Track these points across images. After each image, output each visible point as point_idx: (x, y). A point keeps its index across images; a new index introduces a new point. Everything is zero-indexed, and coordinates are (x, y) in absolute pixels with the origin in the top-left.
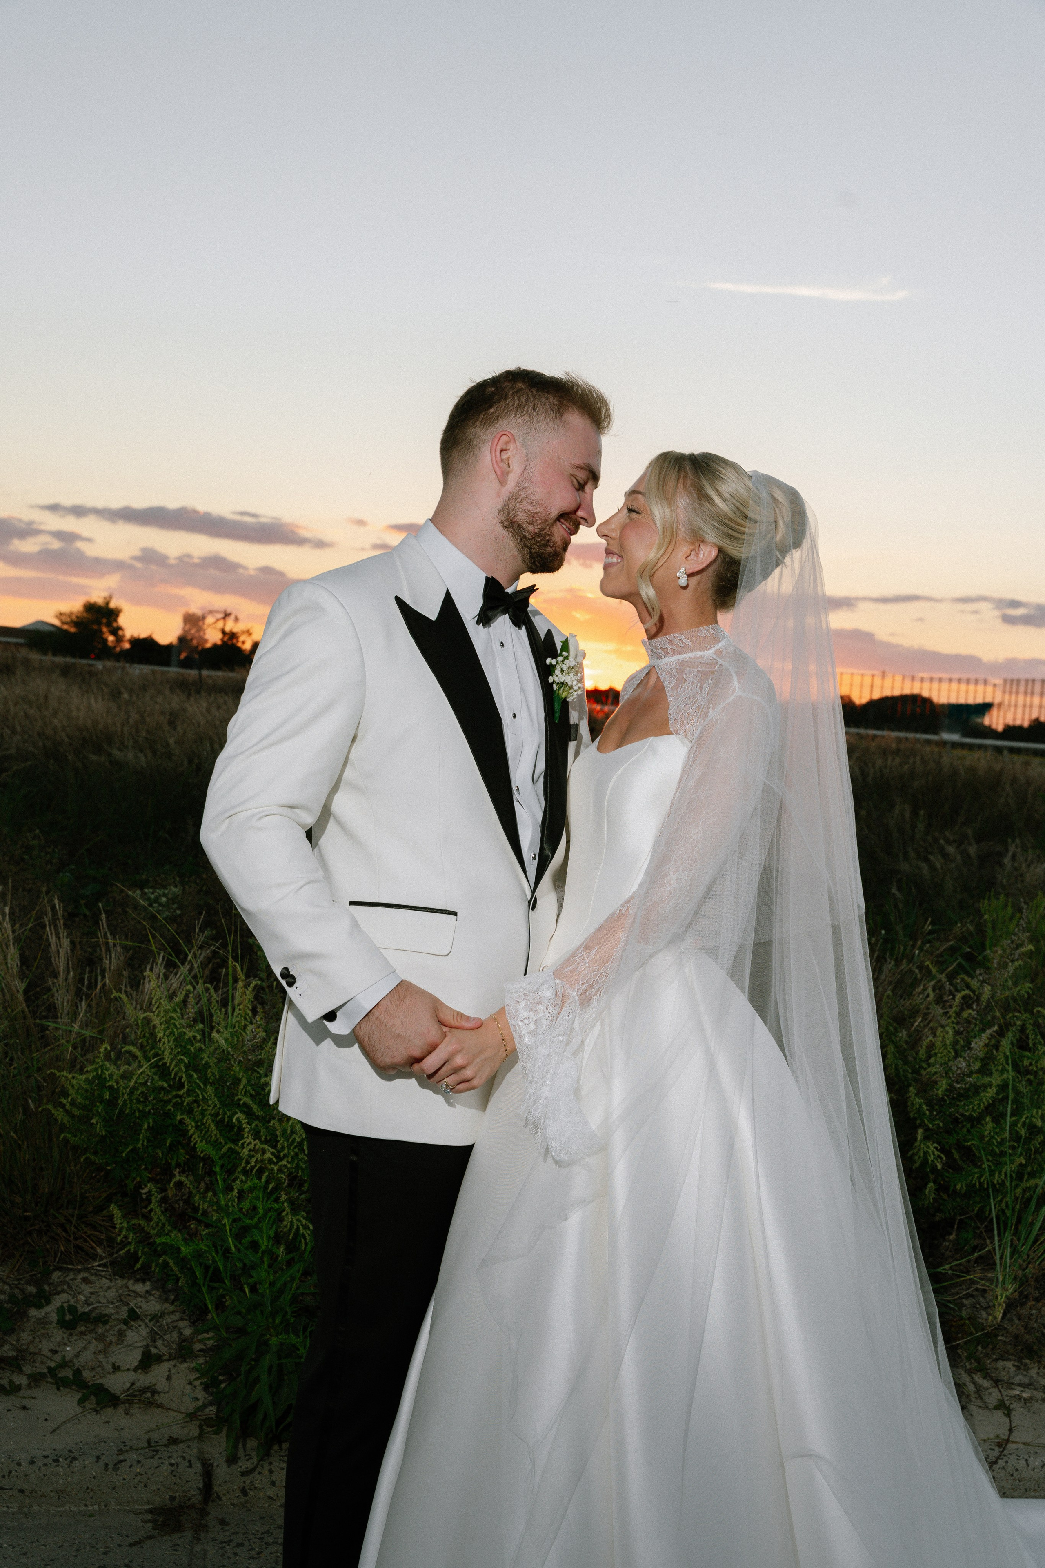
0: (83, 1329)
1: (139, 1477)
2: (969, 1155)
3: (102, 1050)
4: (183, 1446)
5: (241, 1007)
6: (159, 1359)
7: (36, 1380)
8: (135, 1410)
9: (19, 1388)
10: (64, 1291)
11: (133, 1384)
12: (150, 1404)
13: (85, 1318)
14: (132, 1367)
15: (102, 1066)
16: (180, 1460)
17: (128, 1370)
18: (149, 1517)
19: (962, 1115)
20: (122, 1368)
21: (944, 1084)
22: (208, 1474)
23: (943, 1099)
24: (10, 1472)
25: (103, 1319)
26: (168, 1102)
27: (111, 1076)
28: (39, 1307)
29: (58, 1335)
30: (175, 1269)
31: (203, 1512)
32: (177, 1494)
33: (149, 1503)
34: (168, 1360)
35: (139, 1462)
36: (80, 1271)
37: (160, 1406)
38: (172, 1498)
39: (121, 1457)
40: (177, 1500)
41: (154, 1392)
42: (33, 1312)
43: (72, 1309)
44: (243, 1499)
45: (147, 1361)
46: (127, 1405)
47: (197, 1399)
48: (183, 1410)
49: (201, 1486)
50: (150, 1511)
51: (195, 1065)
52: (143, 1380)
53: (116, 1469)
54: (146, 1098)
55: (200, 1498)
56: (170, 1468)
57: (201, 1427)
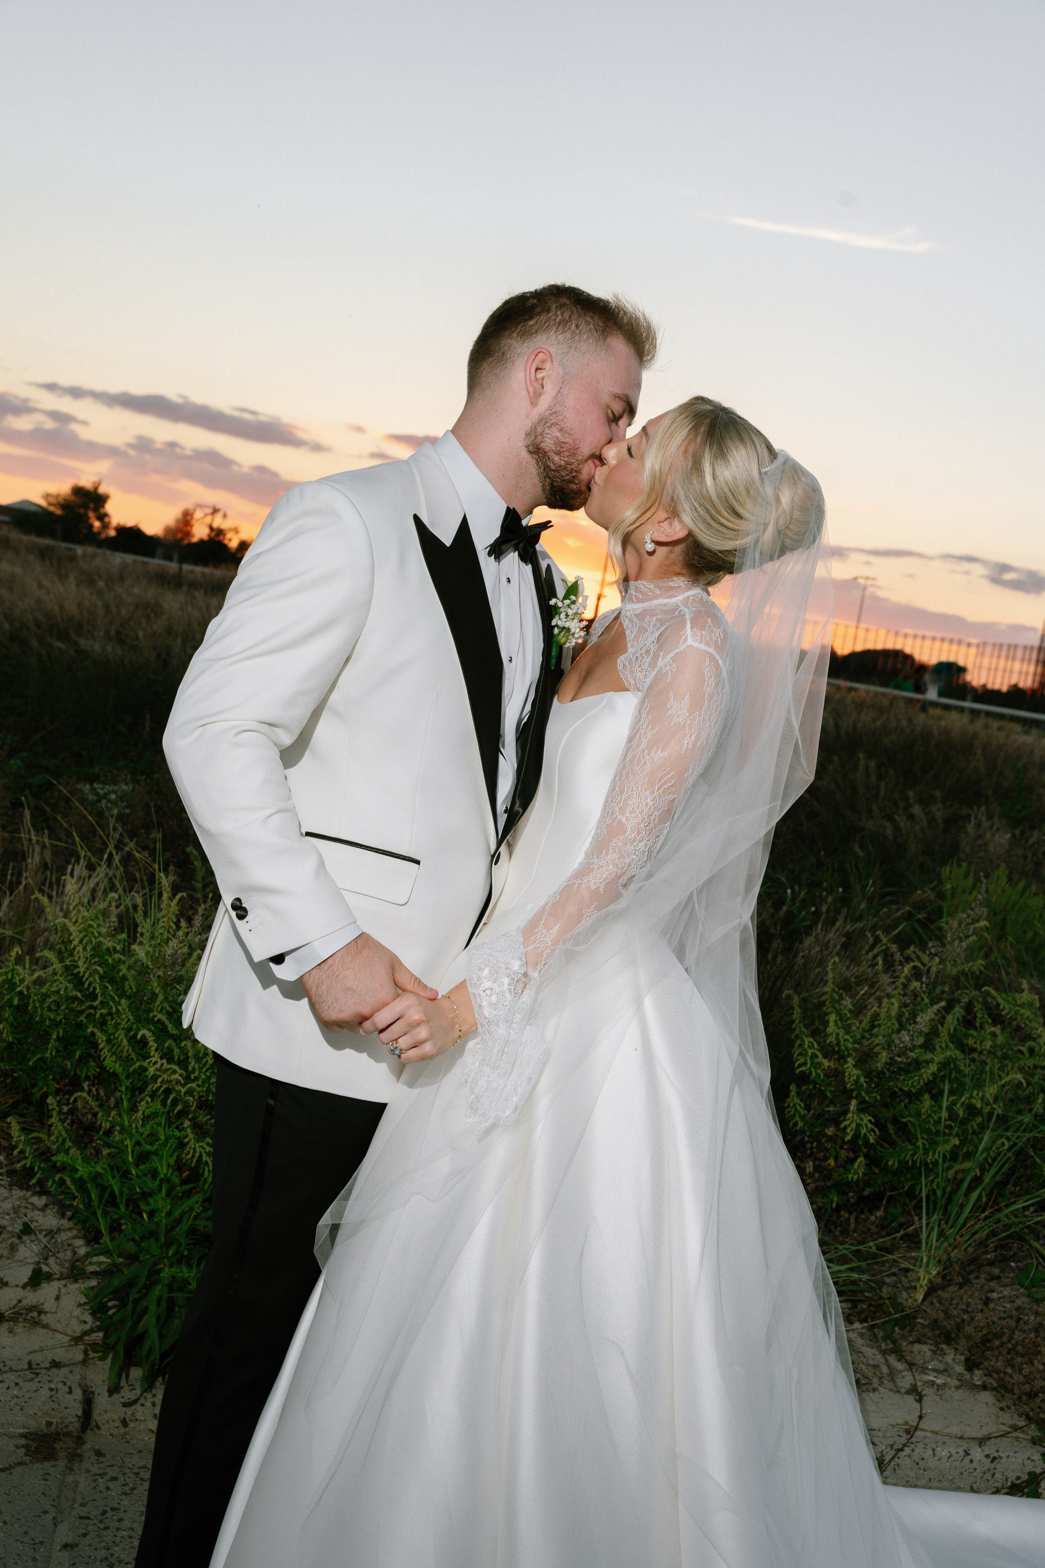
1: (15, 1400)
2: (904, 1130)
3: (13, 954)
4: (65, 1370)
5: (165, 919)
6: (49, 1277)
8: (19, 1328)
11: (20, 1301)
12: (36, 1323)
14: (21, 1283)
15: (13, 970)
16: (60, 1386)
17: (17, 1286)
18: (23, 1441)
19: (901, 1089)
20: (10, 1284)
21: (884, 1057)
22: (88, 1402)
23: (882, 1072)
26: (81, 1012)
27: (22, 981)
30: (73, 1187)
31: (80, 1441)
32: (54, 1420)
33: (24, 1427)
34: (59, 1279)
35: (17, 1384)
37: (46, 1326)
38: (49, 1424)
40: (54, 1426)
41: (40, 1313)
44: (122, 1430)
45: (37, 1279)
46: (11, 1323)
47: (85, 1322)
48: (70, 1332)
49: (80, 1413)
50: (24, 1436)
51: (111, 977)
52: (31, 1298)
54: (59, 1006)
55: (78, 1425)
56: (49, 1393)
57: (85, 1352)
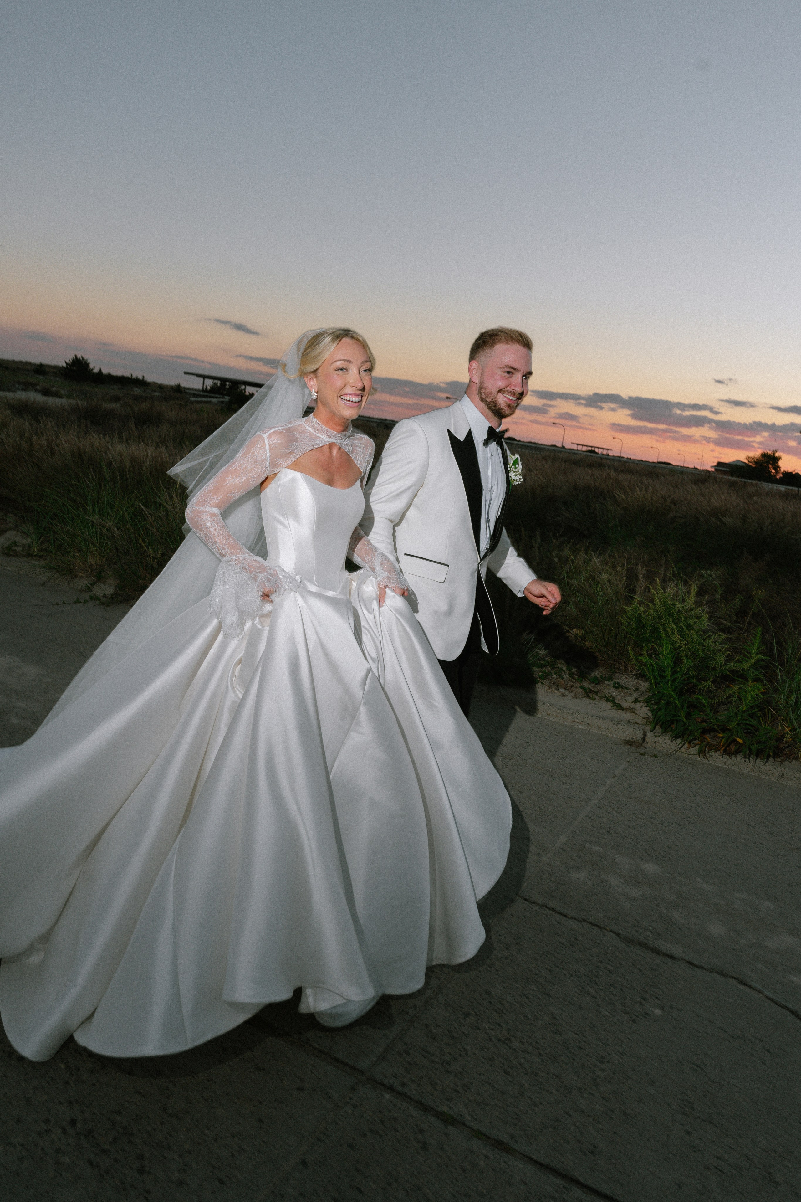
0: (621, 690)
1: (624, 730)
4: (640, 725)
6: (640, 701)
7: (601, 698)
8: (628, 712)
9: (595, 699)
10: (618, 679)
11: (630, 706)
12: (634, 712)
13: (622, 687)
16: (637, 729)
17: (630, 702)
18: (624, 741)
20: (628, 701)
22: (645, 735)
24: (586, 717)
25: (628, 689)
28: (609, 681)
29: (612, 689)
31: (642, 745)
32: (634, 738)
33: (624, 737)
34: (643, 703)
35: (624, 725)
36: (625, 675)
37: (636, 714)
38: (632, 738)
39: (619, 723)
40: (634, 740)
41: (635, 709)
42: (607, 682)
43: (618, 683)
44: (654, 745)
45: (636, 701)
46: (626, 710)
47: (649, 715)
48: (643, 716)
49: (642, 738)
52: (633, 705)
53: (616, 725)
55: (641, 741)
56: (633, 729)
57: (647, 722)
